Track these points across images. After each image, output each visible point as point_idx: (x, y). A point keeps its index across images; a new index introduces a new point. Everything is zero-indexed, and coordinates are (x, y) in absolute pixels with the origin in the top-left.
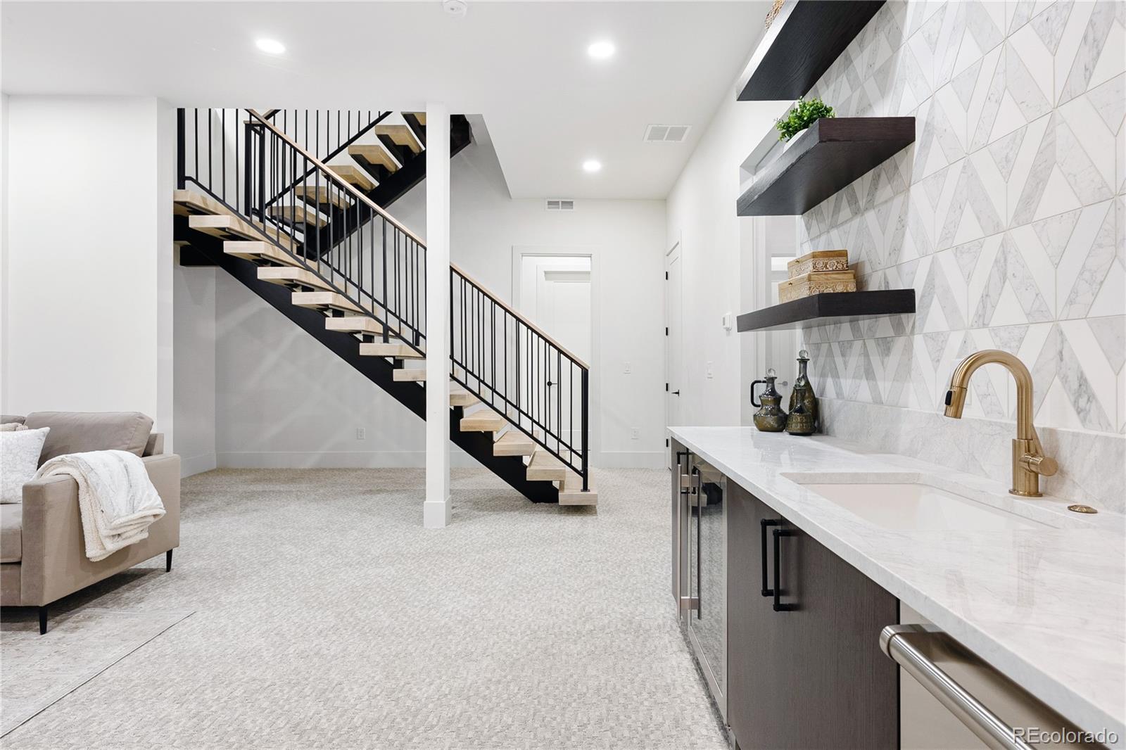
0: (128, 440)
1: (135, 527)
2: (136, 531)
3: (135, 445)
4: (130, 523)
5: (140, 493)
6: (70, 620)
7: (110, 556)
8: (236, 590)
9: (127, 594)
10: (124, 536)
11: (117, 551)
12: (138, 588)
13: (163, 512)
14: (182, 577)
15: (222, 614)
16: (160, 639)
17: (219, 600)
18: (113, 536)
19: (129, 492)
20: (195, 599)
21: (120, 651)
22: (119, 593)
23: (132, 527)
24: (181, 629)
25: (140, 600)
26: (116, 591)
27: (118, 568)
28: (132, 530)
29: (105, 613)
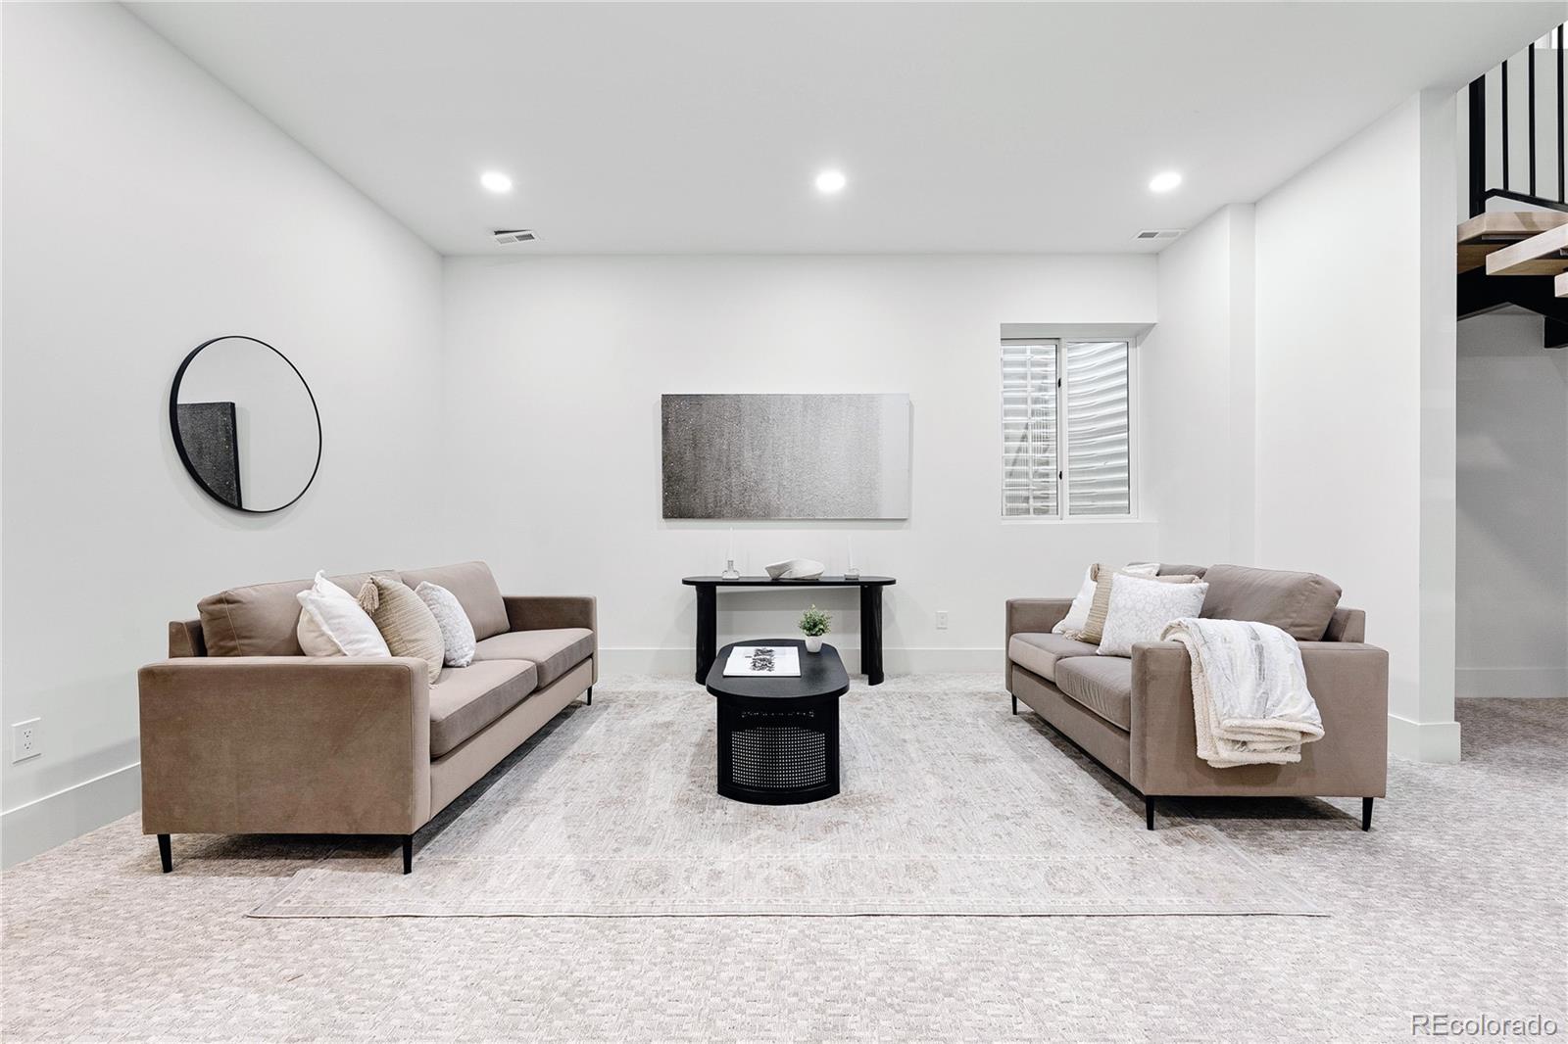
0: (1295, 612)
1: (1276, 739)
2: (1275, 746)
3: (1304, 622)
4: (1259, 731)
5: (1278, 692)
6: (1183, 828)
7: (1235, 767)
8: (1438, 923)
9: (1278, 833)
10: (1251, 747)
11: (1249, 765)
12: (1298, 832)
13: (1320, 732)
14: (1372, 851)
15: (1367, 949)
16: (1239, 921)
17: (1387, 922)
18: (1235, 742)
19: (1259, 685)
20: (1355, 894)
21: (1178, 903)
22: (1270, 825)
23: (1263, 738)
24: (1279, 927)
25: (1281, 850)
26: (1268, 821)
27: (1258, 789)
28: (1266, 742)
29: (1222, 842)
